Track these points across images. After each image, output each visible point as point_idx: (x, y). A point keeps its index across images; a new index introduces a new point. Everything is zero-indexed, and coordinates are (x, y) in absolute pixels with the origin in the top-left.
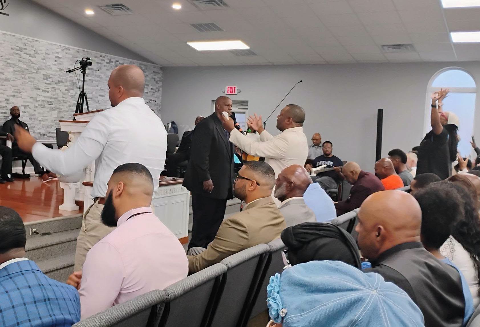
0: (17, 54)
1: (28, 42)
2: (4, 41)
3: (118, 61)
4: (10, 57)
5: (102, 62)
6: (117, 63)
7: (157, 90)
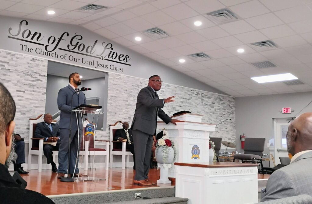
0: (136, 89)
1: (143, 82)
2: (128, 81)
3: (203, 94)
4: (132, 91)
5: (192, 94)
6: (202, 95)
7: (232, 113)
